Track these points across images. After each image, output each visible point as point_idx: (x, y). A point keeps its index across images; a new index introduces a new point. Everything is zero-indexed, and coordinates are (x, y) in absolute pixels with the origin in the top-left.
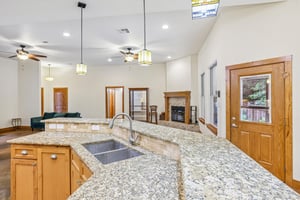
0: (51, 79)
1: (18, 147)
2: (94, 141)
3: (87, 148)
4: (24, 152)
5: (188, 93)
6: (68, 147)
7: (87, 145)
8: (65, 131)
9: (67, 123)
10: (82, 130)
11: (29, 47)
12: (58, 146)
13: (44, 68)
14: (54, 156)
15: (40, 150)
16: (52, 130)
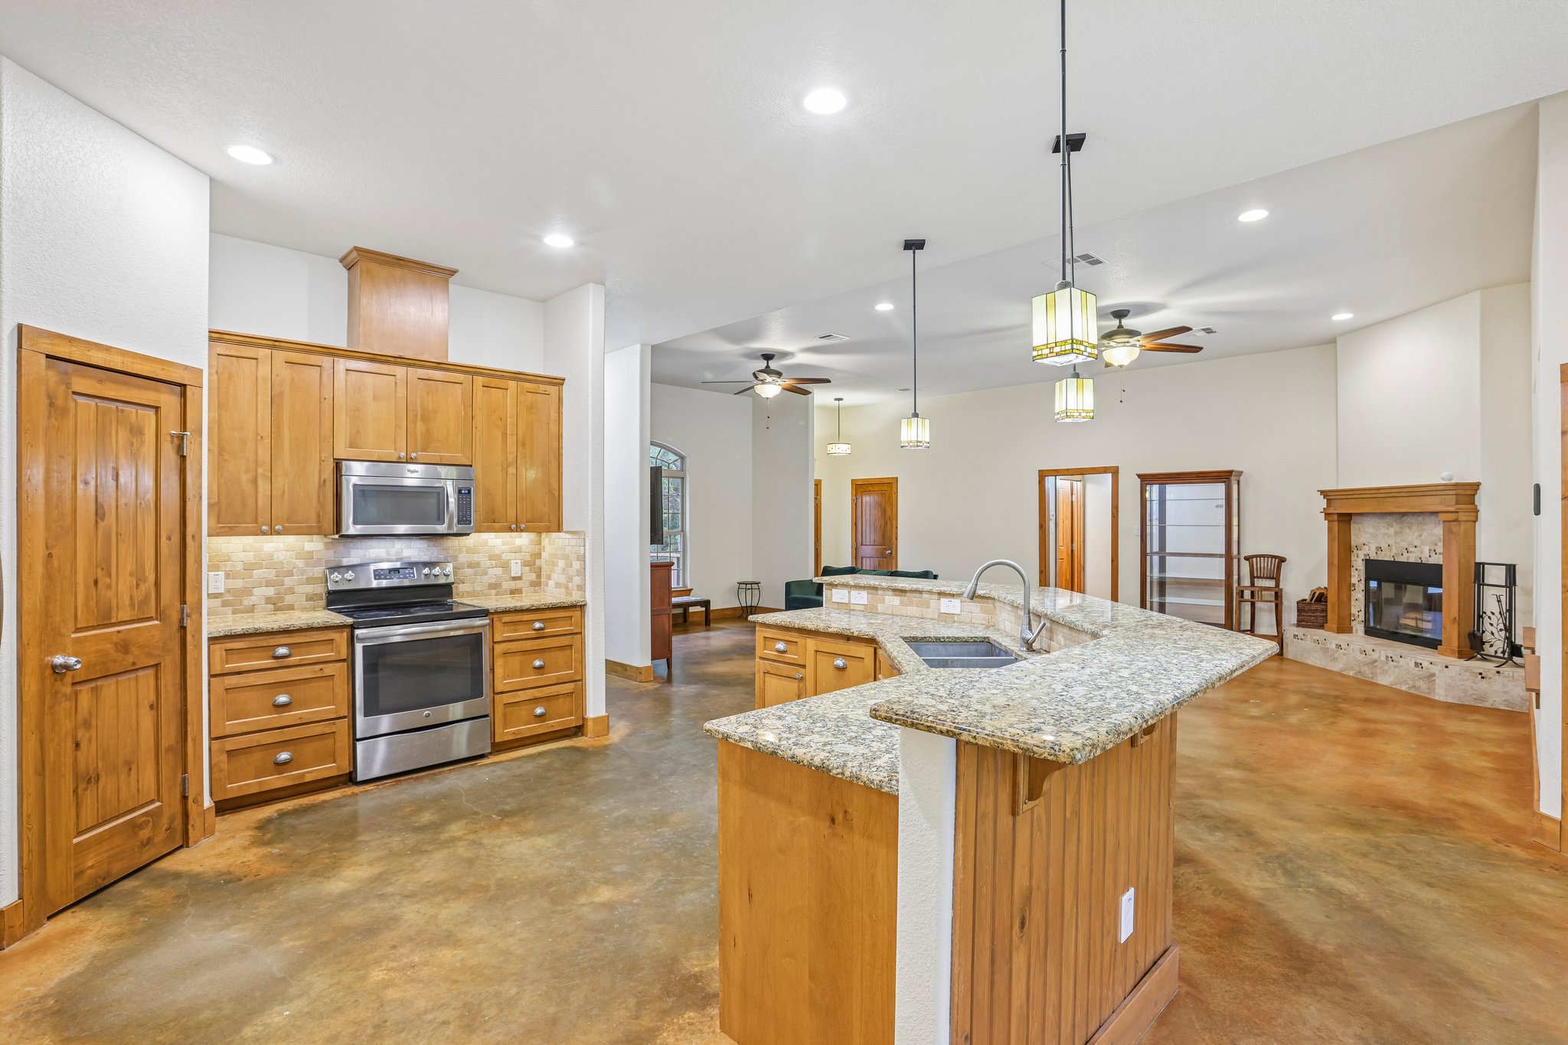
0: (842, 449)
1: (770, 633)
2: (933, 634)
3: (917, 650)
4: (781, 646)
5: (1467, 494)
6: (871, 641)
7: (914, 642)
8: (870, 610)
9: (875, 588)
10: (913, 610)
11: (785, 355)
12: (849, 638)
13: (825, 408)
14: (840, 662)
15: (811, 644)
16: (840, 605)
